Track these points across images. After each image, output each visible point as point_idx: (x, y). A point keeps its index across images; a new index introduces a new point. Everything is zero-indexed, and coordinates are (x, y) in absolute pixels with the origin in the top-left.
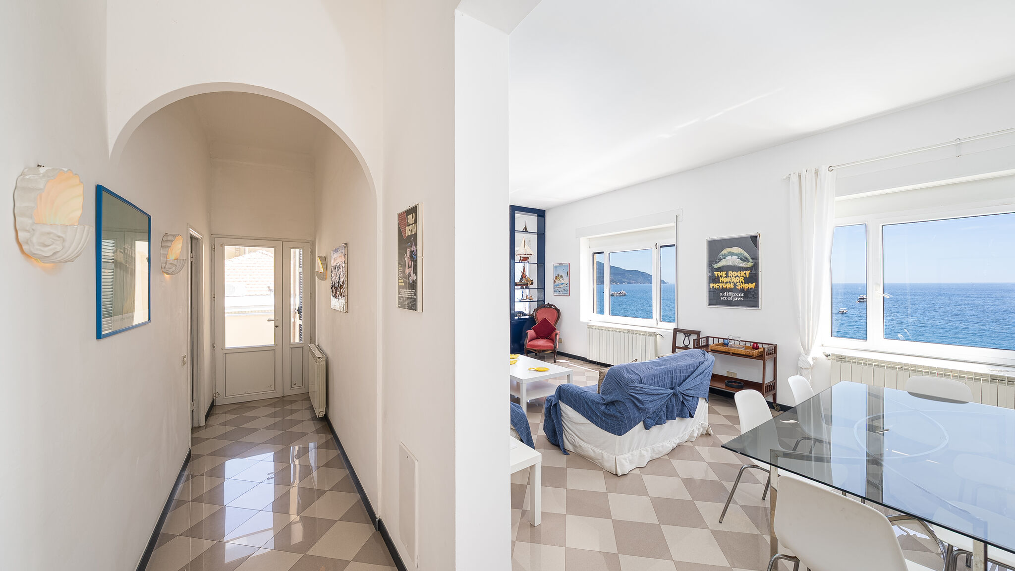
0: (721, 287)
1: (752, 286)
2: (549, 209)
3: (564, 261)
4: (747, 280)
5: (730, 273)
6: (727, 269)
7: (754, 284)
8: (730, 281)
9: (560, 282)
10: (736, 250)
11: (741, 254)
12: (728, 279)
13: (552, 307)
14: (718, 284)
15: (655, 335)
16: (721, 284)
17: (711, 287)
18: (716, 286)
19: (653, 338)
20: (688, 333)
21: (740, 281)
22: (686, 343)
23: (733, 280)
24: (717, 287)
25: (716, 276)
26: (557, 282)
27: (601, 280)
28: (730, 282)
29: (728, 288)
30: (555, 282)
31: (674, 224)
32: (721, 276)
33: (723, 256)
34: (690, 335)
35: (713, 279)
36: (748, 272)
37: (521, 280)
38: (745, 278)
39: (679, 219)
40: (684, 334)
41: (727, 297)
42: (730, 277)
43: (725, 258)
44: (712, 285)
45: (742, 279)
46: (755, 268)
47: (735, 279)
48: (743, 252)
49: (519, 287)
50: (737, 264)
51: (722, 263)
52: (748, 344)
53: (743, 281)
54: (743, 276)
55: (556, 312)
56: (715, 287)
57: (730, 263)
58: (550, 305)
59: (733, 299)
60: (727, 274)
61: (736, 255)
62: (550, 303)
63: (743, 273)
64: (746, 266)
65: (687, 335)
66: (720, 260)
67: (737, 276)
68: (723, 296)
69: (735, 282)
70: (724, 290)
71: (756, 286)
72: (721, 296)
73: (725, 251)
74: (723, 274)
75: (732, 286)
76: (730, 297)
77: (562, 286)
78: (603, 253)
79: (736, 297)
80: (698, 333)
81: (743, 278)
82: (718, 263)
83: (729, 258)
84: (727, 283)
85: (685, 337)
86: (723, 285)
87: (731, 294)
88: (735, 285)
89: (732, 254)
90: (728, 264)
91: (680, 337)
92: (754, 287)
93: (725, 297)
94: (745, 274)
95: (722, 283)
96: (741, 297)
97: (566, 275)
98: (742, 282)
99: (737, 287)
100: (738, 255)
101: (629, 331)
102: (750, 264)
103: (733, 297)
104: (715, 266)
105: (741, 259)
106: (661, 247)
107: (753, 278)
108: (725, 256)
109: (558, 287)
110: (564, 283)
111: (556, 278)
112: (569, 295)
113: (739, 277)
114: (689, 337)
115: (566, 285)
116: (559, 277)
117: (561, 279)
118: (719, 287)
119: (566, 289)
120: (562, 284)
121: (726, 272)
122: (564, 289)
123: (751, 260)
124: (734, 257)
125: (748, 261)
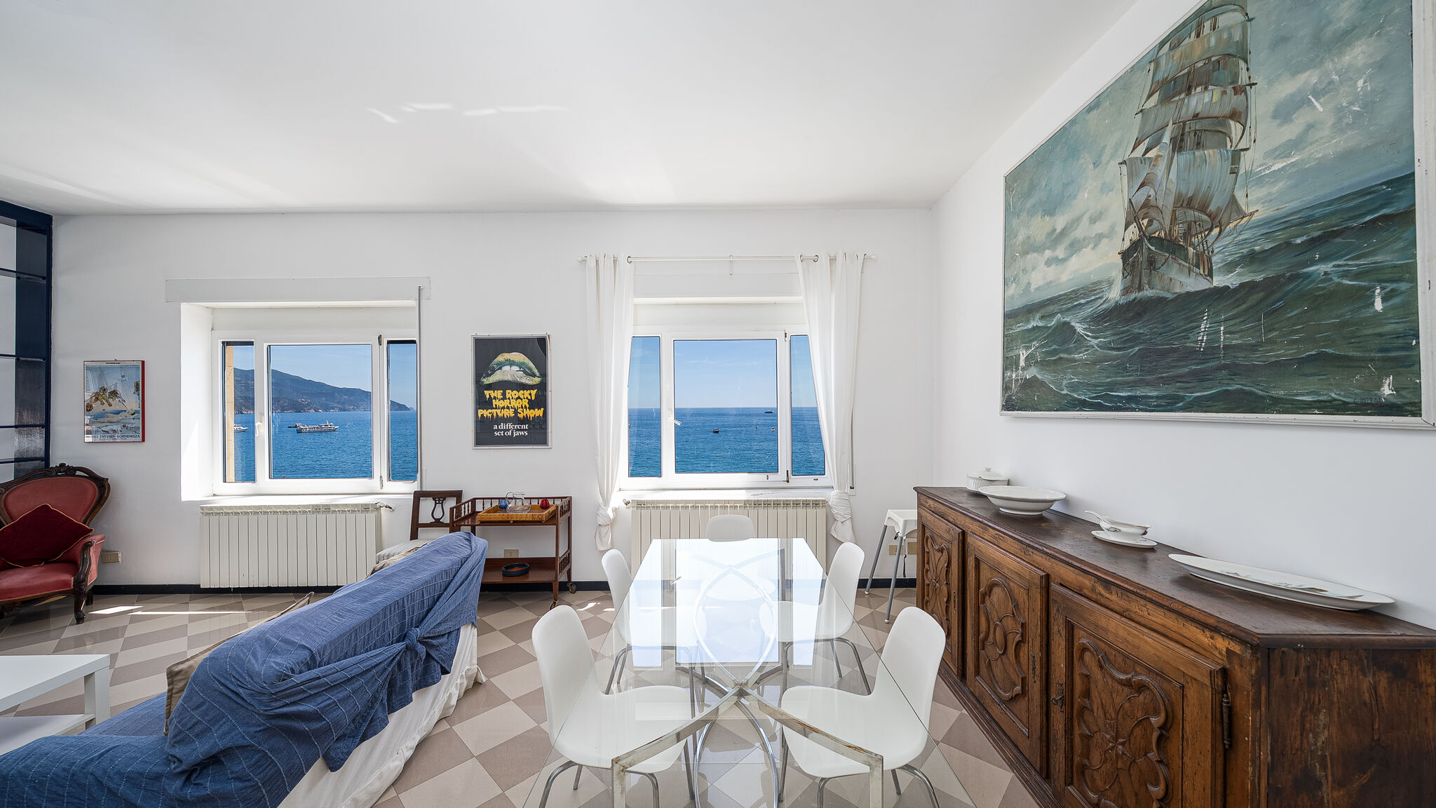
0: (495, 415)
1: (539, 412)
2: (68, 216)
3: (129, 354)
4: (533, 405)
5: (509, 393)
6: (504, 385)
7: (542, 409)
8: (509, 405)
9: (112, 409)
10: (517, 357)
11: (524, 363)
12: (506, 403)
13: (78, 473)
14: (490, 411)
15: (376, 508)
16: (494, 411)
17: (480, 416)
18: (486, 413)
19: (371, 516)
20: (439, 497)
21: (523, 406)
22: (438, 514)
23: (514, 403)
24: (489, 415)
25: (488, 397)
26: (99, 407)
27: (245, 402)
28: (508, 408)
29: (505, 416)
30: (89, 408)
31: (414, 303)
32: (495, 398)
33: (498, 364)
34: (444, 499)
35: (482, 402)
36: (534, 392)
38: (530, 401)
39: (423, 293)
40: (434, 499)
41: (505, 431)
42: (509, 399)
43: (500, 368)
44: (481, 412)
45: (525, 403)
46: (542, 387)
47: (515, 402)
48: (527, 361)
50: (518, 379)
51: (496, 377)
52: (535, 503)
53: (528, 406)
54: (527, 398)
55: (92, 488)
56: (485, 416)
57: (508, 378)
58: (68, 471)
59: (512, 433)
60: (504, 394)
61: (517, 365)
63: (527, 393)
64: (530, 383)
65: (439, 501)
66: (494, 371)
67: (519, 398)
68: (498, 430)
69: (516, 407)
70: (498, 420)
71: (545, 413)
72: (496, 430)
73: (501, 358)
74: (499, 393)
75: (511, 413)
76: (509, 430)
77: (116, 418)
78: (251, 343)
79: (517, 430)
80: (458, 495)
81: (527, 401)
82: (490, 375)
83: (506, 368)
84: (503, 408)
85: (436, 504)
86: (499, 411)
87: (510, 426)
88: (516, 412)
89: (511, 363)
90: (506, 379)
91: (427, 505)
92: (541, 415)
93: (501, 430)
94: (530, 394)
95: (496, 408)
96: (526, 430)
97: (133, 389)
98: (525, 407)
99: (518, 415)
100: (521, 365)
101: (317, 509)
102: (537, 380)
103: (512, 431)
104: (486, 381)
105: (525, 372)
106: (390, 342)
107: (540, 401)
108: (501, 365)
109: (102, 420)
110: (125, 411)
111: (97, 397)
112: (140, 439)
113: (522, 399)
114: (442, 504)
115: (132, 415)
116: (107, 394)
117: (111, 400)
118: (493, 416)
119: (129, 426)
120: (118, 413)
121: (502, 391)
122: (124, 426)
123: (538, 374)
124: (515, 368)
125: (534, 375)
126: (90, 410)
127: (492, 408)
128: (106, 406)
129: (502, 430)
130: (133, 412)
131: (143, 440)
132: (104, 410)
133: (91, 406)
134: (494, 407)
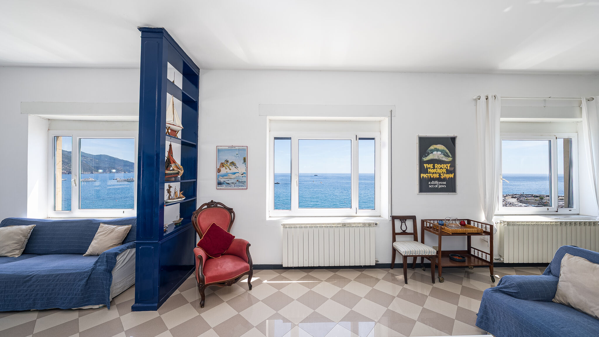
0: (429, 177)
1: (452, 176)
3: (237, 143)
4: (448, 172)
5: (436, 166)
6: (434, 162)
7: (453, 174)
8: (436, 172)
9: (231, 171)
10: (440, 147)
11: (444, 150)
12: (435, 171)
13: (218, 205)
14: (427, 174)
15: (375, 224)
16: (429, 175)
17: (422, 177)
19: (372, 229)
20: (403, 219)
21: (444, 172)
22: (404, 228)
23: (439, 171)
24: (426, 177)
25: (426, 167)
26: (223, 171)
28: (436, 173)
29: (435, 177)
30: (219, 171)
32: (429, 168)
33: (431, 151)
34: (406, 220)
35: (422, 170)
36: (449, 165)
38: (447, 170)
39: (393, 114)
40: (400, 220)
41: (434, 185)
42: (436, 168)
43: (432, 153)
44: (422, 175)
45: (445, 171)
46: (453, 163)
47: (440, 170)
48: (445, 149)
50: (441, 158)
51: (430, 157)
53: (446, 172)
54: (445, 168)
55: (227, 213)
56: (424, 177)
57: (436, 158)
58: (215, 204)
59: (438, 186)
60: (434, 166)
61: (440, 151)
62: (215, 201)
63: (445, 166)
65: (403, 221)
66: (428, 154)
67: (441, 168)
68: (431, 185)
69: (440, 172)
70: (432, 179)
71: (455, 176)
72: (430, 185)
73: (432, 147)
74: (431, 166)
75: (437, 176)
76: (436, 185)
77: (234, 176)
78: (290, 138)
79: (440, 185)
80: (414, 218)
82: (427, 156)
83: (435, 153)
84: (434, 173)
85: (402, 223)
86: (431, 175)
87: (437, 182)
88: (440, 175)
89: (437, 150)
91: (397, 223)
92: (453, 177)
93: (432, 185)
94: (447, 166)
95: (430, 173)
96: (445, 185)
97: (242, 161)
98: (445, 173)
99: (441, 177)
100: (442, 151)
101: (344, 225)
102: (450, 159)
104: (425, 159)
105: (444, 155)
106: (360, 139)
107: (452, 170)
109: (226, 177)
110: (238, 173)
111: (222, 165)
112: (246, 188)
113: (443, 169)
114: (405, 222)
115: (242, 175)
116: (229, 164)
117: (230, 167)
118: (428, 177)
119: (240, 180)
120: (234, 174)
121: (433, 165)
122: (238, 181)
123: (451, 156)
124: (439, 153)
125: (449, 157)
126: (219, 172)
127: (428, 173)
128: (228, 170)
129: (433, 184)
130: (242, 173)
132: (227, 172)
133: (220, 170)
134: (429, 172)
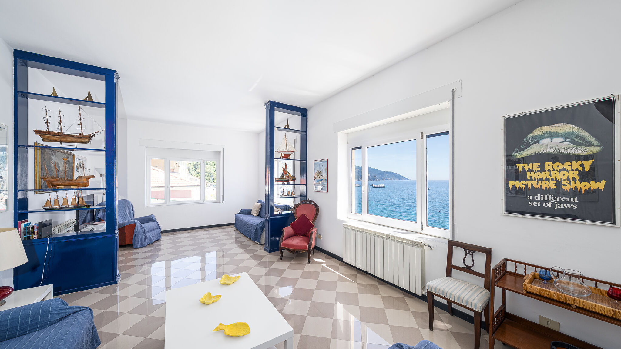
0: (529, 186)
1: (599, 185)
3: (324, 157)
4: (587, 177)
5: (548, 165)
6: (542, 158)
7: (605, 182)
8: (549, 177)
11: (571, 133)
12: (545, 175)
13: (312, 203)
14: (523, 182)
15: (422, 245)
16: (529, 183)
17: (510, 187)
18: (518, 184)
19: (419, 250)
20: (470, 249)
21: (571, 178)
22: (469, 262)
23: (554, 175)
24: (521, 186)
25: (520, 169)
28: (547, 179)
29: (543, 188)
31: (447, 104)
32: (530, 170)
33: (533, 138)
34: (474, 252)
36: (589, 163)
37: (283, 176)
38: (582, 173)
39: (456, 95)
40: (465, 250)
41: (542, 202)
42: (549, 170)
43: (537, 142)
44: (511, 184)
45: (576, 175)
46: (604, 157)
47: (559, 174)
48: (576, 129)
49: (281, 183)
51: (532, 151)
52: (601, 287)
53: (577, 178)
54: (577, 170)
56: (517, 186)
57: (549, 150)
58: (310, 202)
59: (553, 205)
60: (542, 167)
62: (310, 199)
63: (576, 165)
64: (583, 153)
65: (469, 252)
66: (528, 145)
67: (564, 169)
68: (533, 201)
69: (559, 179)
70: (534, 191)
71: (610, 187)
72: (530, 201)
73: (537, 132)
74: (535, 166)
75: (552, 185)
76: (548, 202)
78: (360, 148)
79: (560, 202)
80: (488, 252)
81: (577, 172)
82: (524, 150)
84: (541, 180)
85: (466, 254)
86: (534, 183)
87: (550, 197)
88: (558, 183)
89: (552, 135)
90: (545, 151)
91: (459, 255)
92: (602, 188)
93: (538, 201)
94: (582, 165)
95: (531, 180)
96: (574, 203)
97: (325, 171)
98: (574, 179)
99: (563, 187)
100: (566, 136)
103: (553, 203)
105: (573, 142)
106: (428, 136)
108: (537, 140)
109: (318, 183)
110: (323, 180)
111: (317, 174)
112: (326, 191)
113: (568, 171)
114: (472, 255)
117: (320, 175)
118: (527, 186)
120: (321, 180)
121: (539, 164)
122: (323, 186)
123: (595, 142)
124: (557, 140)
125: (590, 144)
127: (527, 180)
128: (319, 178)
129: (540, 201)
130: (325, 180)
131: (327, 192)
133: (315, 178)
134: (529, 178)
